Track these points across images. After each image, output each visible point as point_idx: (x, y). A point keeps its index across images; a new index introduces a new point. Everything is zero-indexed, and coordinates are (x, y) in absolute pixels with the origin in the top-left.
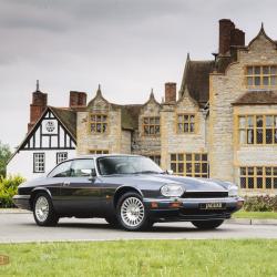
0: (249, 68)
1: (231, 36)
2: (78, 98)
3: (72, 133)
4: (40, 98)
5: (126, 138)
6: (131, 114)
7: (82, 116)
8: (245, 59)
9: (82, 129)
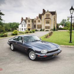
0: (46, 15)
1: (44, 11)
2: (27, 18)
3: (26, 22)
4: (22, 18)
5: (32, 23)
6: (33, 20)
7: (27, 20)
8: (46, 14)
9: (27, 22)
